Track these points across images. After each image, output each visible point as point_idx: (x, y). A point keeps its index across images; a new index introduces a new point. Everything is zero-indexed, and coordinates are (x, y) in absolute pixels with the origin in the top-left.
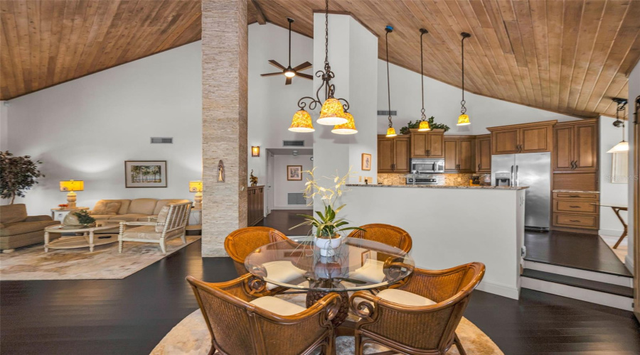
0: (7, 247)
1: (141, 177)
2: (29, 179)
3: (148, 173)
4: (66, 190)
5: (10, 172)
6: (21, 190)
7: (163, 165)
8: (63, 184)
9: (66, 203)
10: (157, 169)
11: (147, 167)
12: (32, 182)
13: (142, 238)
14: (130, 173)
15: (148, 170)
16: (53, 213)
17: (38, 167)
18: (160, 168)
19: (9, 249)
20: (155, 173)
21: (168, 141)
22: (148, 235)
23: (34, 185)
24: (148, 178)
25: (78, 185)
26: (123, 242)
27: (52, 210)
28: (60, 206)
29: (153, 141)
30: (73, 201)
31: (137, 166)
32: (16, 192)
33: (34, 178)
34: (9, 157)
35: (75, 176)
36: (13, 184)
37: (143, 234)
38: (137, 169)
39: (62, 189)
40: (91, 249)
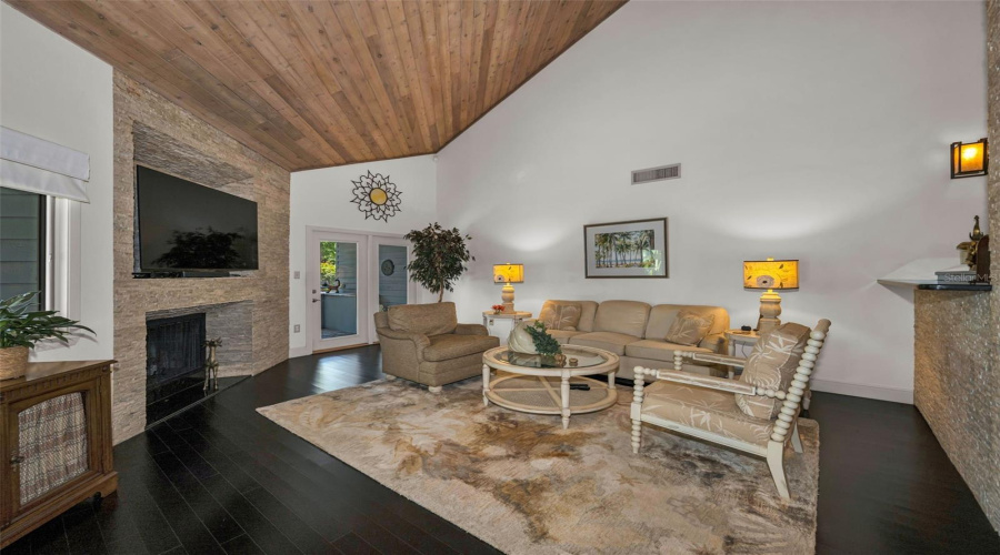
0: (434, 382)
1: (614, 255)
2: (458, 265)
3: (628, 246)
4: (501, 281)
5: (439, 253)
6: (450, 281)
7: (658, 228)
8: (500, 271)
9: (500, 303)
10: (646, 238)
11: (625, 235)
12: (461, 268)
13: (704, 427)
14: (593, 249)
15: (627, 241)
16: (485, 319)
17: (468, 245)
18: (651, 235)
19: (437, 386)
20: (640, 247)
21: (672, 172)
22: (721, 422)
23: (463, 272)
24: (627, 258)
25: (516, 272)
26: (643, 424)
27: (484, 314)
28: (495, 308)
29: (638, 177)
30: (511, 299)
31: (606, 235)
32: (445, 283)
33: (463, 263)
34: (438, 232)
35: (512, 259)
36: (442, 271)
37: (706, 417)
38: (606, 240)
39: (496, 279)
40: (565, 421)
